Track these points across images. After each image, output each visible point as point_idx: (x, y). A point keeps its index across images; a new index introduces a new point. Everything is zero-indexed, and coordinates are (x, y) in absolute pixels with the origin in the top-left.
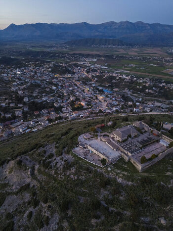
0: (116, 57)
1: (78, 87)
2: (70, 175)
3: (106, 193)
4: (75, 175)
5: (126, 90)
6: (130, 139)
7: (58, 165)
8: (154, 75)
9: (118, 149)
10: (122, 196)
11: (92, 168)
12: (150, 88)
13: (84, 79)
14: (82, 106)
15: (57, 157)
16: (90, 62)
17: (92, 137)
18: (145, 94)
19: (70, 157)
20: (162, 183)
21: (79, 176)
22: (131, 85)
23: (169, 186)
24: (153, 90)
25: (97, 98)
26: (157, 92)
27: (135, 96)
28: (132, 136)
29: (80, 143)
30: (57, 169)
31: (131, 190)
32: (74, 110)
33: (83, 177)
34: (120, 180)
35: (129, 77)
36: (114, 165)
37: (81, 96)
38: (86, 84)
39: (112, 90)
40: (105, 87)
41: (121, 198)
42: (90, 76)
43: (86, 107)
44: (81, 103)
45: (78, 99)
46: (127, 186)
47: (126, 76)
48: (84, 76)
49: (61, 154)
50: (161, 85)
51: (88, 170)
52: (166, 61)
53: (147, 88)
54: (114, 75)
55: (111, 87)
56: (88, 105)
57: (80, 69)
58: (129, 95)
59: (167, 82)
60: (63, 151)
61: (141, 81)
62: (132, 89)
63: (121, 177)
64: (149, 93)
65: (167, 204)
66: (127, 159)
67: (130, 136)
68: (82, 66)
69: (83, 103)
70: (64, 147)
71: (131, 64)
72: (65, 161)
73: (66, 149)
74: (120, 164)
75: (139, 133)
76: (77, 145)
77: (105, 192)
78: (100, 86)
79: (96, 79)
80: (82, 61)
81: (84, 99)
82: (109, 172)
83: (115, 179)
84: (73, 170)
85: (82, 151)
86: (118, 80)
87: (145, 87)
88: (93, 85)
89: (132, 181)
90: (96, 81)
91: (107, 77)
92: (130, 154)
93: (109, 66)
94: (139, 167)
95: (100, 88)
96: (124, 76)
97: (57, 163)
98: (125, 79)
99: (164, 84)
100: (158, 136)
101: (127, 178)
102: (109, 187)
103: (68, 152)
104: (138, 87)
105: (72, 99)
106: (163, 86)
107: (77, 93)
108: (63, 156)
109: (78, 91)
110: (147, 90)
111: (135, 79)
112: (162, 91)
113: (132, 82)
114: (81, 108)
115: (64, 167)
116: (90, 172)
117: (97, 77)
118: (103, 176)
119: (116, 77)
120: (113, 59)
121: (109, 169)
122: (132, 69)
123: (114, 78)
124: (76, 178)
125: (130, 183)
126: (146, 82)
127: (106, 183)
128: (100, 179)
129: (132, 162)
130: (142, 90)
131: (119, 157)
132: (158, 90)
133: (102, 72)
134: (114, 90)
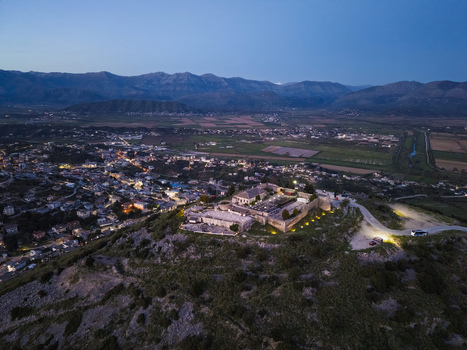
0: (179, 131)
2: (188, 256)
3: (250, 262)
4: (195, 254)
6: (259, 202)
7: (164, 250)
9: (247, 213)
12: (250, 173)
13: (125, 168)
16: (130, 142)
17: (205, 209)
18: (244, 183)
19: (180, 237)
22: (218, 172)
24: (255, 176)
28: (262, 198)
29: (188, 218)
34: (262, 245)
35: (212, 160)
37: (132, 193)
38: (133, 177)
39: (186, 183)
40: (171, 179)
42: (137, 164)
43: (147, 210)
44: (136, 205)
46: (274, 249)
47: (207, 159)
48: (124, 164)
49: (164, 236)
50: (267, 169)
51: (214, 243)
52: (264, 135)
53: (245, 174)
54: (184, 159)
55: (184, 178)
56: (149, 207)
57: (112, 152)
58: (218, 189)
61: (234, 165)
62: (221, 179)
63: (262, 241)
64: (251, 182)
66: (263, 220)
68: (117, 148)
69: (140, 205)
70: (164, 228)
71: (208, 142)
72: (174, 242)
73: (168, 229)
75: (269, 193)
78: (162, 178)
79: (150, 168)
80: (113, 141)
81: (140, 198)
83: (257, 246)
84: (192, 249)
86: (192, 166)
87: (242, 174)
90: (152, 171)
91: (172, 162)
92: (266, 214)
93: (168, 146)
94: (283, 225)
95: (163, 181)
96: (204, 160)
97: (160, 248)
98: (205, 163)
99: (270, 167)
100: (294, 194)
102: (250, 255)
103: (174, 231)
104: (230, 174)
106: (271, 170)
107: (121, 190)
108: (166, 238)
109: (121, 187)
110: (246, 178)
111: (222, 162)
113: (218, 168)
115: (175, 250)
116: (219, 245)
117: (151, 163)
119: (188, 162)
120: (174, 133)
121: (244, 236)
122: (211, 150)
123: (186, 163)
126: (242, 166)
127: (245, 253)
129: (271, 223)
130: (238, 179)
131: (253, 222)
134: (190, 182)
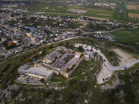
0: (33, 3)
1: (7, 30)
2: (19, 99)
3: (50, 100)
4: (22, 98)
5: (46, 26)
6: (57, 59)
7: (6, 96)
8: (62, 14)
9: (50, 69)
10: (60, 98)
11: (35, 88)
12: (62, 23)
13: (10, 22)
14: (15, 44)
15: (3, 90)
16: (13, 8)
17: (29, 66)
18: (59, 27)
19: (15, 87)
20: (81, 80)
21: (26, 98)
22: (49, 22)
23: (85, 80)
24: (64, 24)
25: (26, 36)
26: (66, 25)
27: (54, 30)
28: (58, 57)
29: (20, 73)
30: (6, 99)
31: (65, 91)
32: (8, 48)
33: (30, 97)
35: (46, 17)
36: (51, 80)
37: (12, 36)
38: (13, 26)
39: (36, 28)
40: (30, 26)
41: (60, 99)
42: (15, 19)
43: (18, 44)
44: (13, 42)
45: (9, 39)
47: (44, 16)
48: (10, 20)
49: (7, 87)
50: (68, 20)
51: (33, 90)
52: (67, 3)
53: (60, 23)
54: (35, 16)
55: (35, 25)
56: (19, 42)
57: (4, 14)
58: (50, 30)
59: (71, 18)
60: (8, 84)
61: (55, 19)
62: (50, 25)
63: (57, 86)
64: (62, 26)
65: (86, 91)
66: (58, 73)
67: (56, 58)
68: (6, 12)
69: (15, 42)
70: (7, 81)
71: (45, 7)
72: (12, 90)
73: (10, 81)
74: (54, 78)
75: (61, 54)
76: (18, 75)
77: (48, 100)
78: (26, 26)
79: (21, 21)
80: (5, 8)
81: (15, 38)
82: (48, 86)
84: (21, 95)
85: (24, 79)
86: (38, 20)
87: (58, 23)
88: (20, 26)
89: (64, 86)
90: (22, 22)
91: (30, 18)
92: (59, 69)
93: (29, 9)
94: (67, 75)
95: (27, 28)
96: (43, 17)
97: (4, 95)
98: (43, 18)
99: (70, 19)
100: (73, 53)
101: (61, 85)
102: (50, 95)
103: (12, 84)
104: (54, 23)
105: (3, 40)
106: (70, 20)
107: (7, 34)
108: (8, 88)
109: (7, 33)
110: (60, 25)
111: (51, 17)
112: (69, 24)
113: (49, 20)
114: (14, 46)
115: (12, 96)
116: (35, 91)
117: (21, 19)
118: (45, 90)
119: (37, 18)
120: (31, 4)
121: (48, 84)
122: (47, 11)
123: (36, 18)
124: (24, 99)
125: (63, 87)
126: (58, 19)
127: (48, 94)
128: (43, 93)
129: (62, 74)
130: (57, 25)
131: (53, 73)
132: (67, 24)
133: (25, 15)
134: (38, 27)
